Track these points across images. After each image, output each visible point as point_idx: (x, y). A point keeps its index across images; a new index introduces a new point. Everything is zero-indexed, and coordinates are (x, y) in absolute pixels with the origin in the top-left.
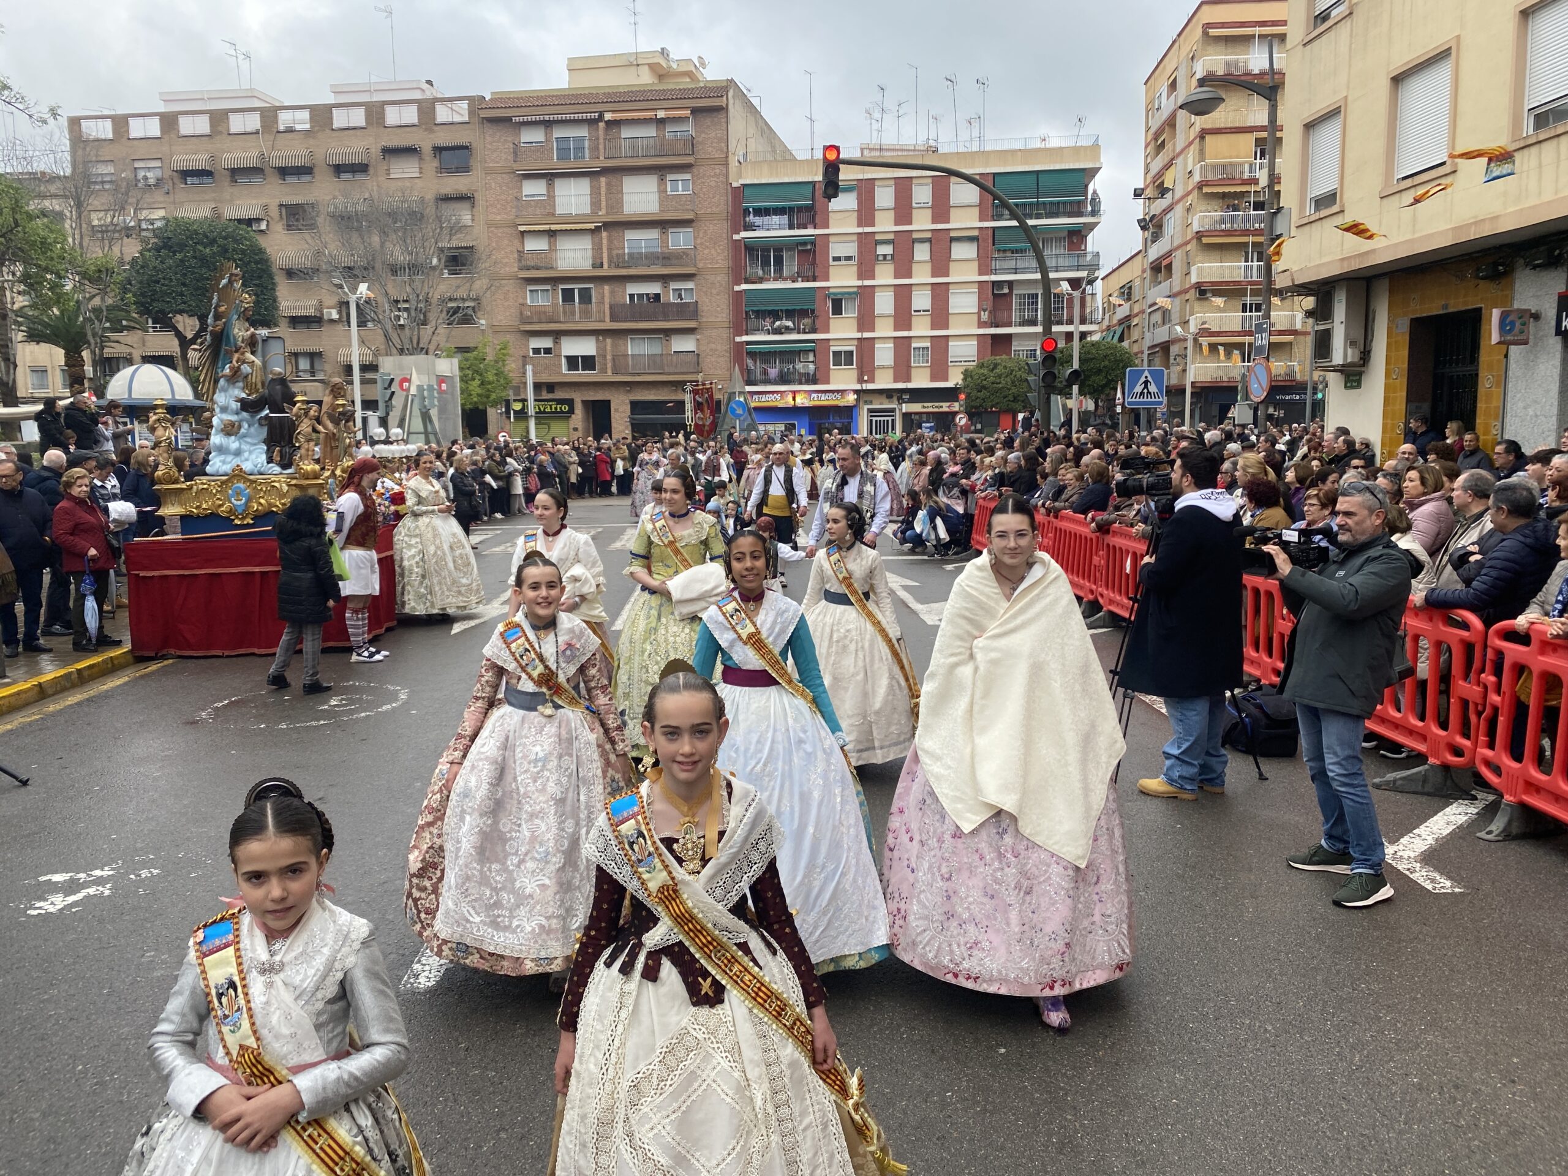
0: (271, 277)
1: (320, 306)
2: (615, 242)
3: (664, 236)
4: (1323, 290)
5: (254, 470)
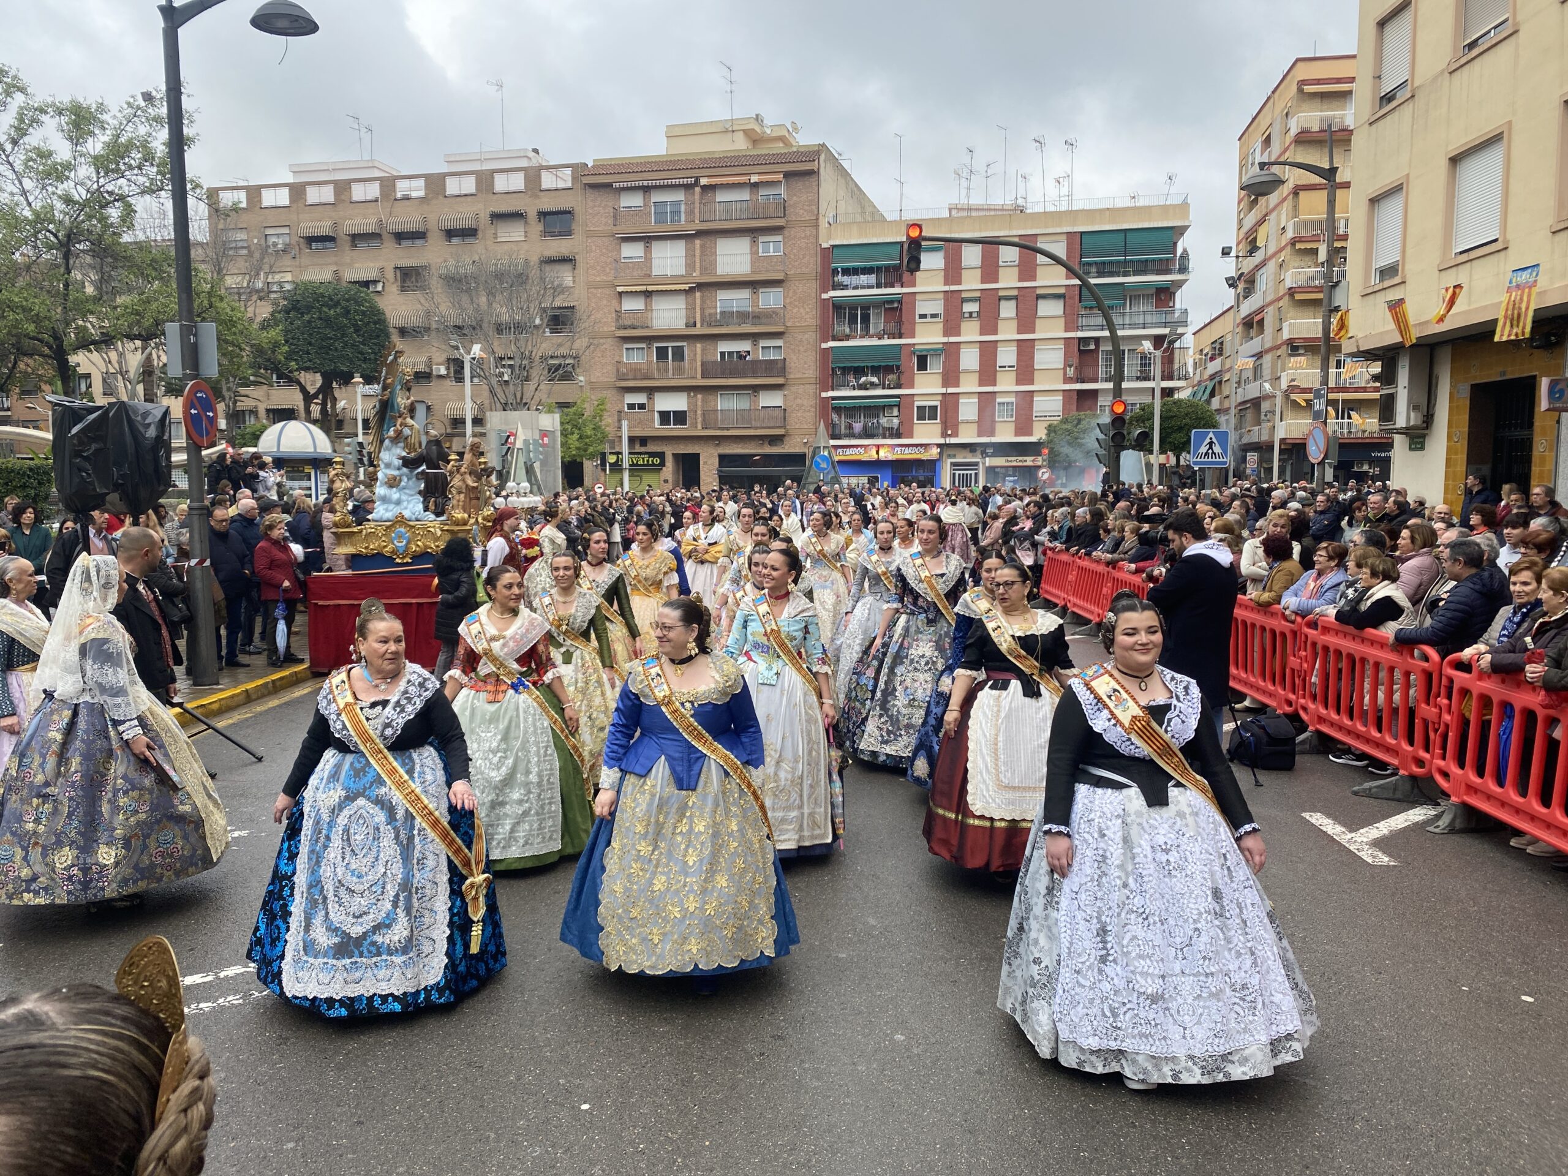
0: (388, 336)
1: (430, 363)
2: (708, 302)
3: (755, 296)
4: (1388, 356)
5: (413, 517)
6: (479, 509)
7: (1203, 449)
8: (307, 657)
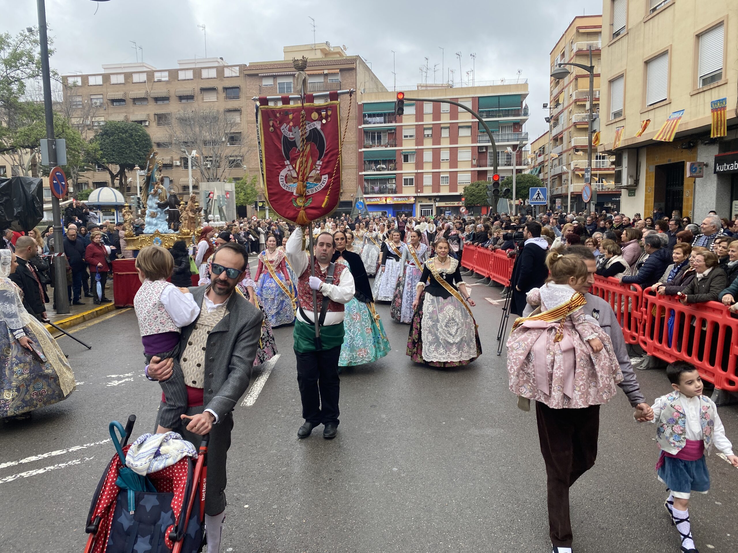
0: (151, 147)
1: (172, 159)
4: (618, 153)
5: (163, 232)
6: (195, 227)
7: (535, 197)
8: (113, 300)
